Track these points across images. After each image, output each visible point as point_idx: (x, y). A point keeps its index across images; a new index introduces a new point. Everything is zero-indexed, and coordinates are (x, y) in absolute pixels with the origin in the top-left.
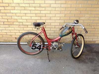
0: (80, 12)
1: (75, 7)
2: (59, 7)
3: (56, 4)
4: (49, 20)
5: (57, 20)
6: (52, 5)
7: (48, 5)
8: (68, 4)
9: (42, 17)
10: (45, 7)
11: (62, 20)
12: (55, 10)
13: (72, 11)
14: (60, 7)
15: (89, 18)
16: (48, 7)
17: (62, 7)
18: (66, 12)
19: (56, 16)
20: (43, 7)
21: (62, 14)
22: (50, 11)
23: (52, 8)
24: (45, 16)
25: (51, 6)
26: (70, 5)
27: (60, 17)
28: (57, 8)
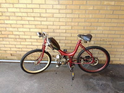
0: (91, 24)
1: (84, 18)
2: (64, 18)
3: (60, 14)
4: (53, 33)
5: (62, 33)
6: (55, 14)
7: (50, 15)
8: (75, 14)
9: (44, 29)
10: (47, 17)
11: (69, 33)
12: (59, 21)
13: (81, 23)
14: (66, 18)
15: (102, 31)
16: (50, 17)
17: (68, 18)
18: (73, 24)
19: (61, 28)
20: (44, 17)
21: (68, 26)
22: (53, 22)
23: (56, 19)
24: (48, 29)
25: (54, 16)
26: (78, 15)
27: (66, 30)
28: (62, 18)
